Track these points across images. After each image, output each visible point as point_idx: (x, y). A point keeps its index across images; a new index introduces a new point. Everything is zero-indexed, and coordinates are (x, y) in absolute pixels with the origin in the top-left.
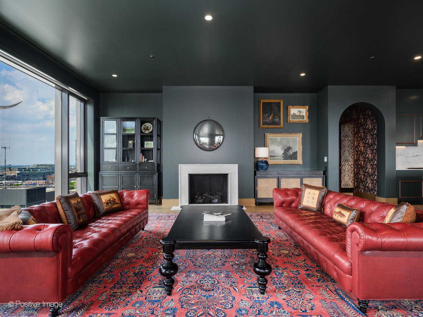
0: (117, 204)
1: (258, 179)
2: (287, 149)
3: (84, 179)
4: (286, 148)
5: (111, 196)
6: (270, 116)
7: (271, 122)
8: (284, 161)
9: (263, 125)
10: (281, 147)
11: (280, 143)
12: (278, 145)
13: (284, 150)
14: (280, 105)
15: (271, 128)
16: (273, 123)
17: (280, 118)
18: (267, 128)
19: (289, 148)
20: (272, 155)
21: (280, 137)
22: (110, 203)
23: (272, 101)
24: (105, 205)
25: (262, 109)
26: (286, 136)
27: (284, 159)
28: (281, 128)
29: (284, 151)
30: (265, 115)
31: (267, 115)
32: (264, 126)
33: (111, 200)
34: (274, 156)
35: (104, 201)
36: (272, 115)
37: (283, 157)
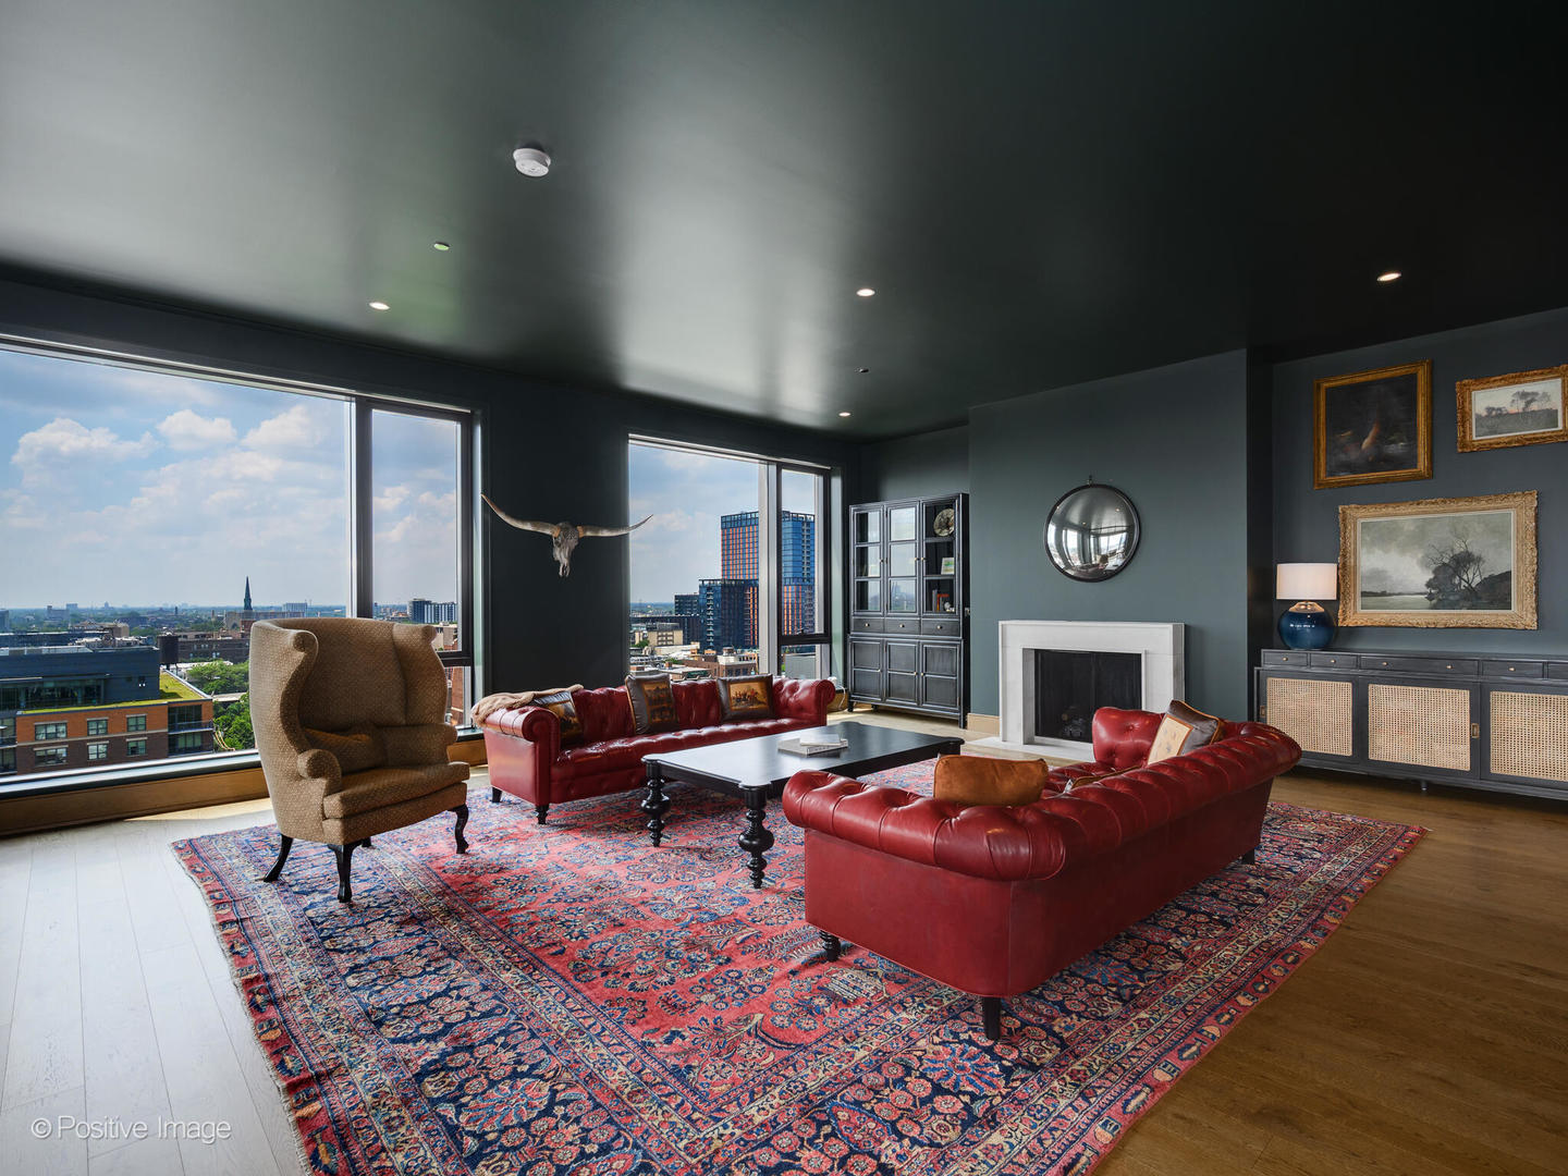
0: (760, 703)
1: (1269, 679)
2: (1453, 564)
3: (826, 647)
4: (1447, 561)
5: (749, 687)
6: (1366, 437)
7: (1370, 459)
8: (1435, 615)
9: (1331, 473)
10: (1420, 556)
11: (1418, 538)
12: (1403, 549)
13: (1434, 566)
14: (1415, 386)
15: (1368, 483)
16: (1381, 461)
17: (1412, 438)
18: (1350, 484)
19: (1464, 561)
20: (1374, 590)
21: (1410, 514)
22: (745, 700)
23: (1370, 378)
24: (734, 702)
25: (1322, 418)
26: (1444, 512)
27: (1434, 607)
28: (1418, 478)
29: (1435, 571)
30: (1338, 436)
31: (1349, 433)
32: (1333, 479)
33: (749, 694)
34: (1383, 594)
35: (733, 695)
36: (1371, 434)
37: (1430, 597)
